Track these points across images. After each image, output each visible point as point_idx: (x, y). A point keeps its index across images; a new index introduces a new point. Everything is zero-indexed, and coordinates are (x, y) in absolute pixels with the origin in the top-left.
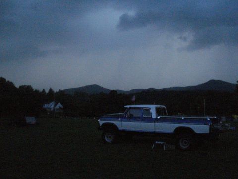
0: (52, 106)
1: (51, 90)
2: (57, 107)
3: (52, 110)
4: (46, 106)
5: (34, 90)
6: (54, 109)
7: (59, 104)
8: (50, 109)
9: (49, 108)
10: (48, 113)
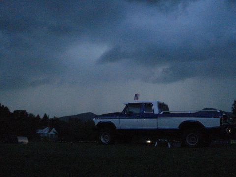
0: (46, 132)
1: (46, 116)
3: (46, 135)
4: (40, 132)
5: (28, 116)
7: (53, 129)
8: (44, 134)
10: (42, 139)
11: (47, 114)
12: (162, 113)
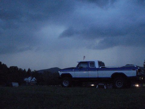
0: (30, 80)
1: (29, 70)
2: (33, 80)
3: (30, 82)
4: (26, 79)
5: (19, 70)
6: (31, 81)
7: (34, 78)
8: (29, 81)
9: (27, 81)
10: (27, 84)
11: (30, 69)
12: (100, 67)
